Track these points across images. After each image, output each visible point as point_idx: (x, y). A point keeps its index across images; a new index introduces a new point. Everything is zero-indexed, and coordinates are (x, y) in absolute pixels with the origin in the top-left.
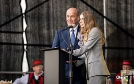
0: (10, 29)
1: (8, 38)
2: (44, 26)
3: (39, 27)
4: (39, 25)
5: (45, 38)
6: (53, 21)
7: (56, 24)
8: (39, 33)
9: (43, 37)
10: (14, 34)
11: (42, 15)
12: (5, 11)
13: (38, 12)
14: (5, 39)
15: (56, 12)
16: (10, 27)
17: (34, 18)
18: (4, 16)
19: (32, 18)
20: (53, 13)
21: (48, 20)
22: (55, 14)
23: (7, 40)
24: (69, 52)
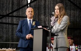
0: (19, 15)
1: (17, 20)
2: (42, 13)
3: (38, 14)
4: (38, 12)
5: (42, 21)
6: (48, 10)
7: (50, 12)
8: (38, 17)
9: (41, 21)
10: (22, 18)
11: (41, 6)
12: (17, 3)
13: (38, 4)
14: (16, 21)
15: (50, 4)
16: (20, 13)
17: (36, 7)
18: (16, 6)
19: (34, 7)
20: (48, 4)
21: (45, 9)
22: (49, 5)
23: (17, 22)
24: (49, 31)
